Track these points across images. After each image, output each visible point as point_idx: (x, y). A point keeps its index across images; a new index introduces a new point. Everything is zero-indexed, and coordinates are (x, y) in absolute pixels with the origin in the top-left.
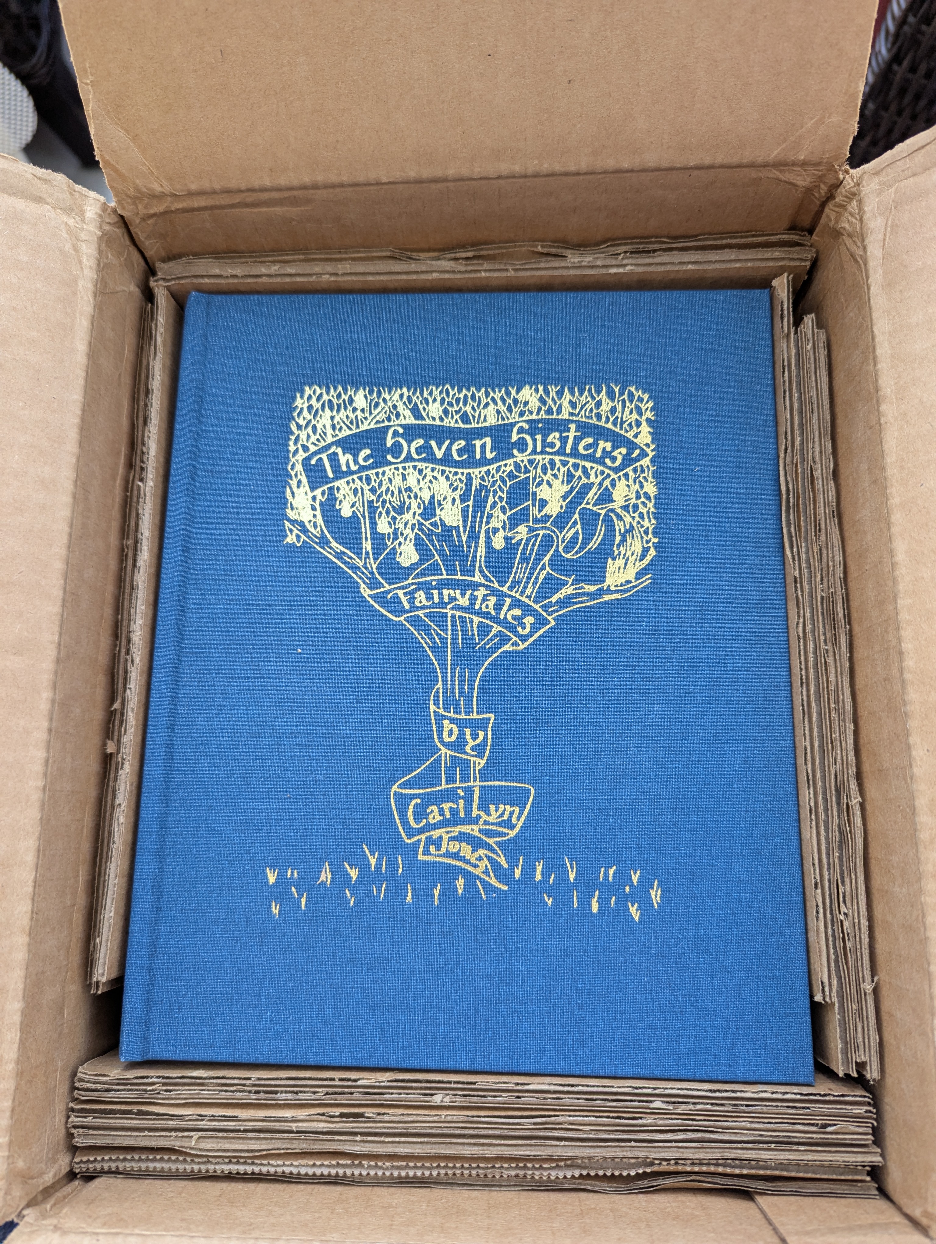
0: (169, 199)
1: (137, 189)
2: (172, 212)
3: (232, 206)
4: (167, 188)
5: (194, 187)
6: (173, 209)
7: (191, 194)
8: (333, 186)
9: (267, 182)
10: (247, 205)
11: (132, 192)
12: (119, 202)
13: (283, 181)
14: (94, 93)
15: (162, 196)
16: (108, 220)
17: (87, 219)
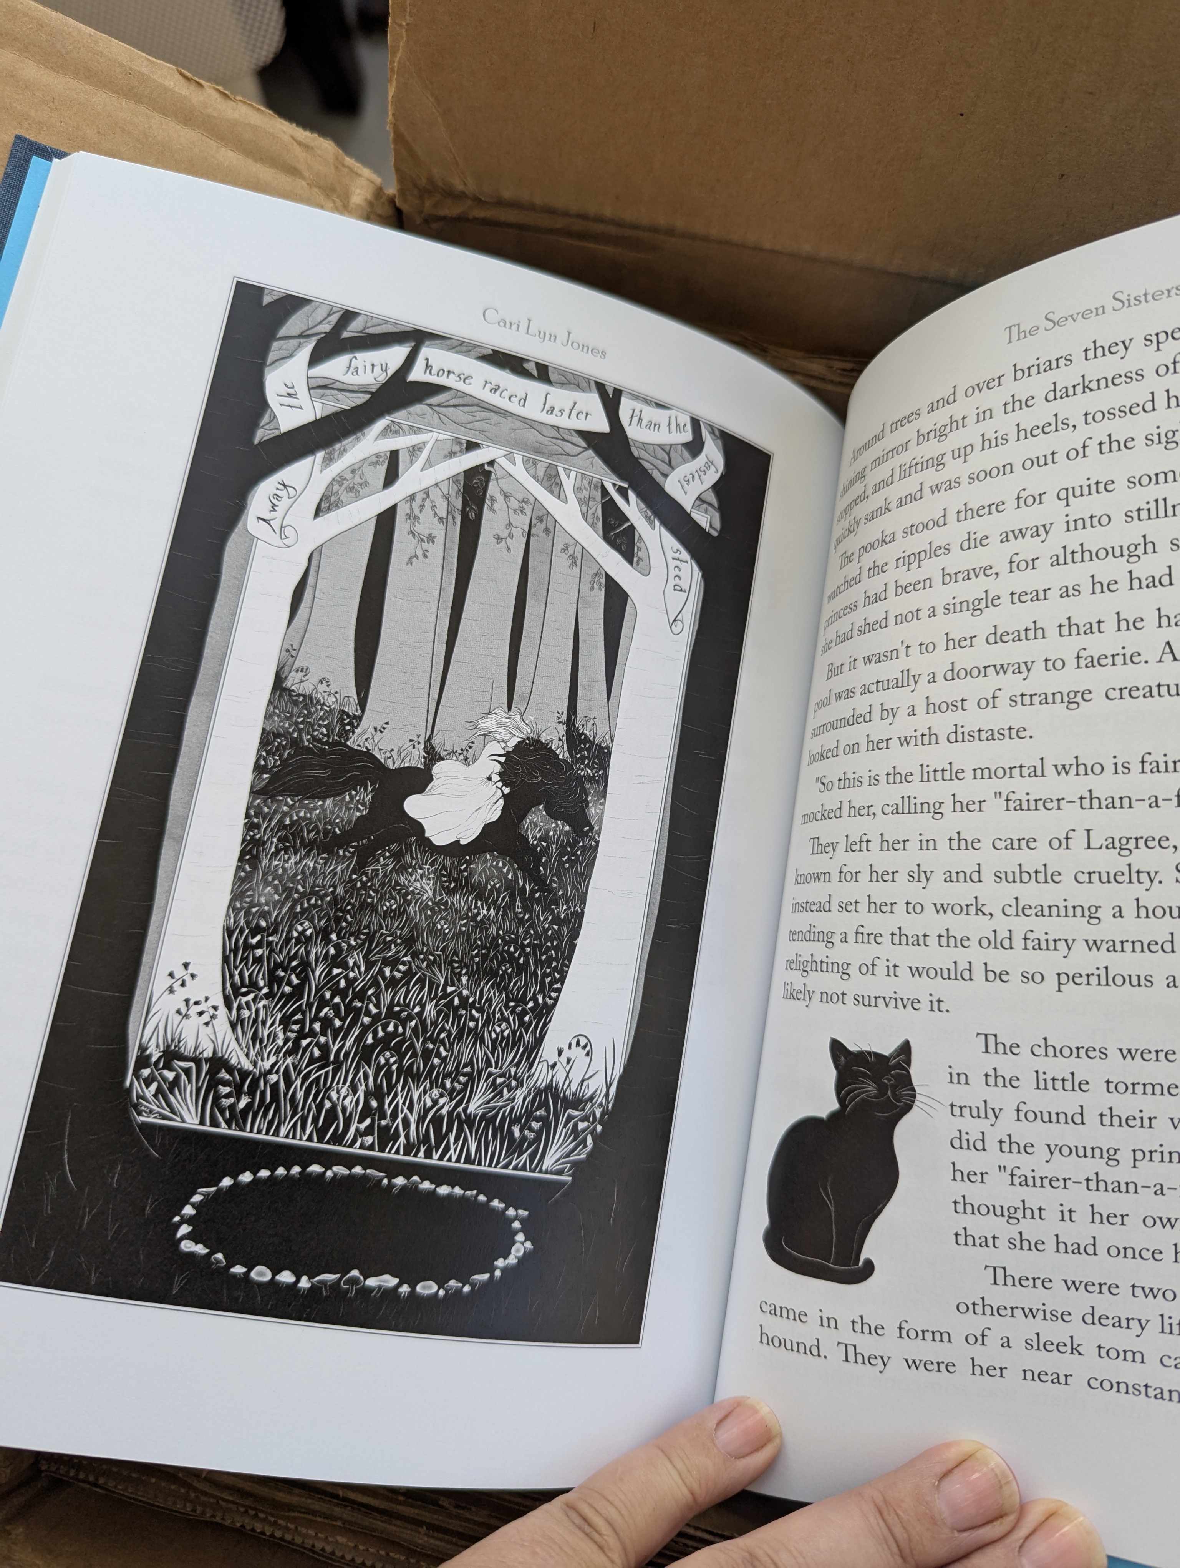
0: (469, 202)
1: (431, 180)
2: (467, 220)
3: (551, 231)
4: (472, 187)
5: (507, 194)
6: (470, 217)
7: (500, 203)
8: (694, 237)
9: (608, 212)
10: (569, 234)
11: (423, 183)
12: (402, 191)
13: (629, 215)
14: (408, 40)
15: (461, 196)
16: (379, 211)
17: (351, 205)
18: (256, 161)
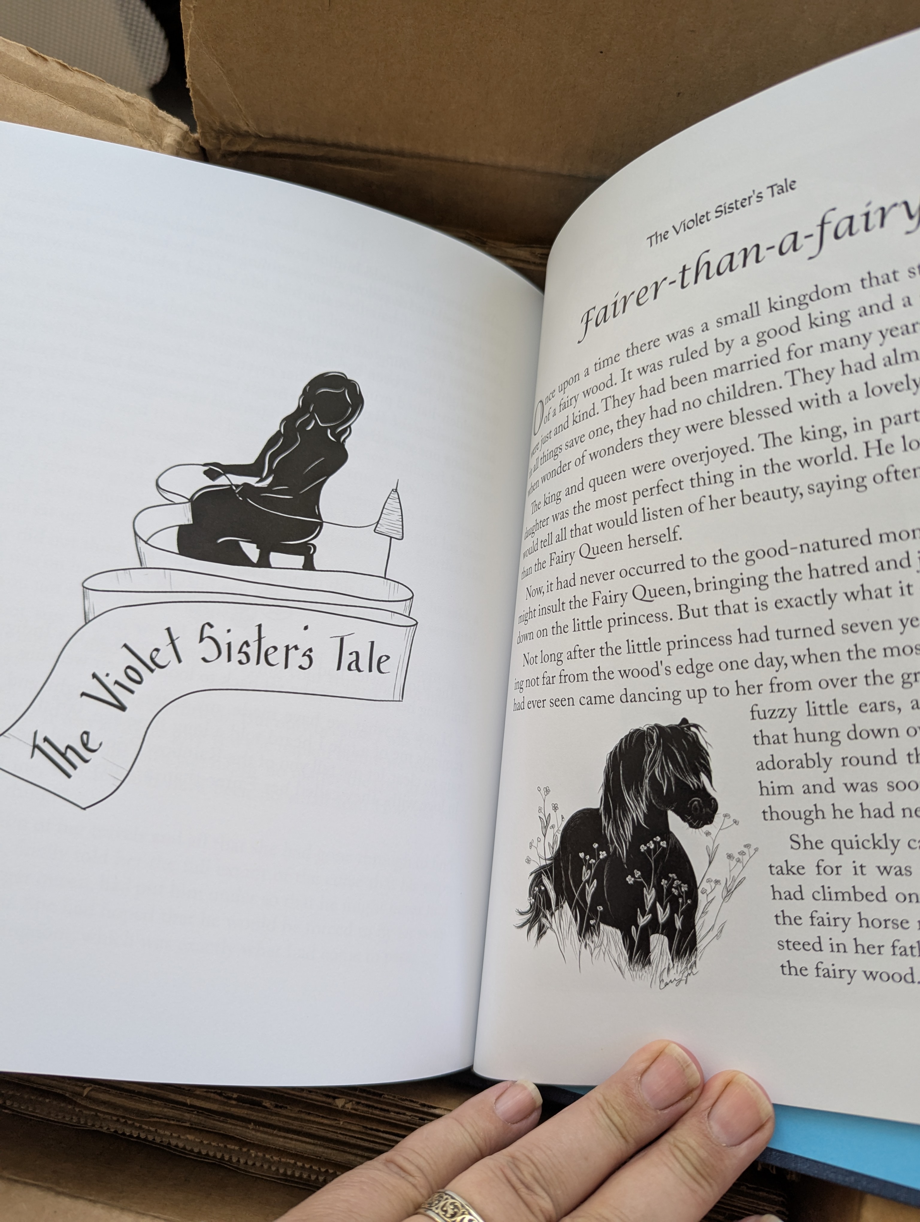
0: (253, 139)
1: (222, 124)
2: (254, 153)
3: (315, 159)
4: (252, 128)
5: (279, 132)
6: (255, 151)
7: (275, 139)
8: (420, 156)
9: (354, 140)
10: (330, 160)
11: (217, 127)
12: (203, 134)
13: (369, 142)
14: (196, 19)
15: (246, 135)
16: (186, 149)
17: (164, 145)
18: (90, 114)
